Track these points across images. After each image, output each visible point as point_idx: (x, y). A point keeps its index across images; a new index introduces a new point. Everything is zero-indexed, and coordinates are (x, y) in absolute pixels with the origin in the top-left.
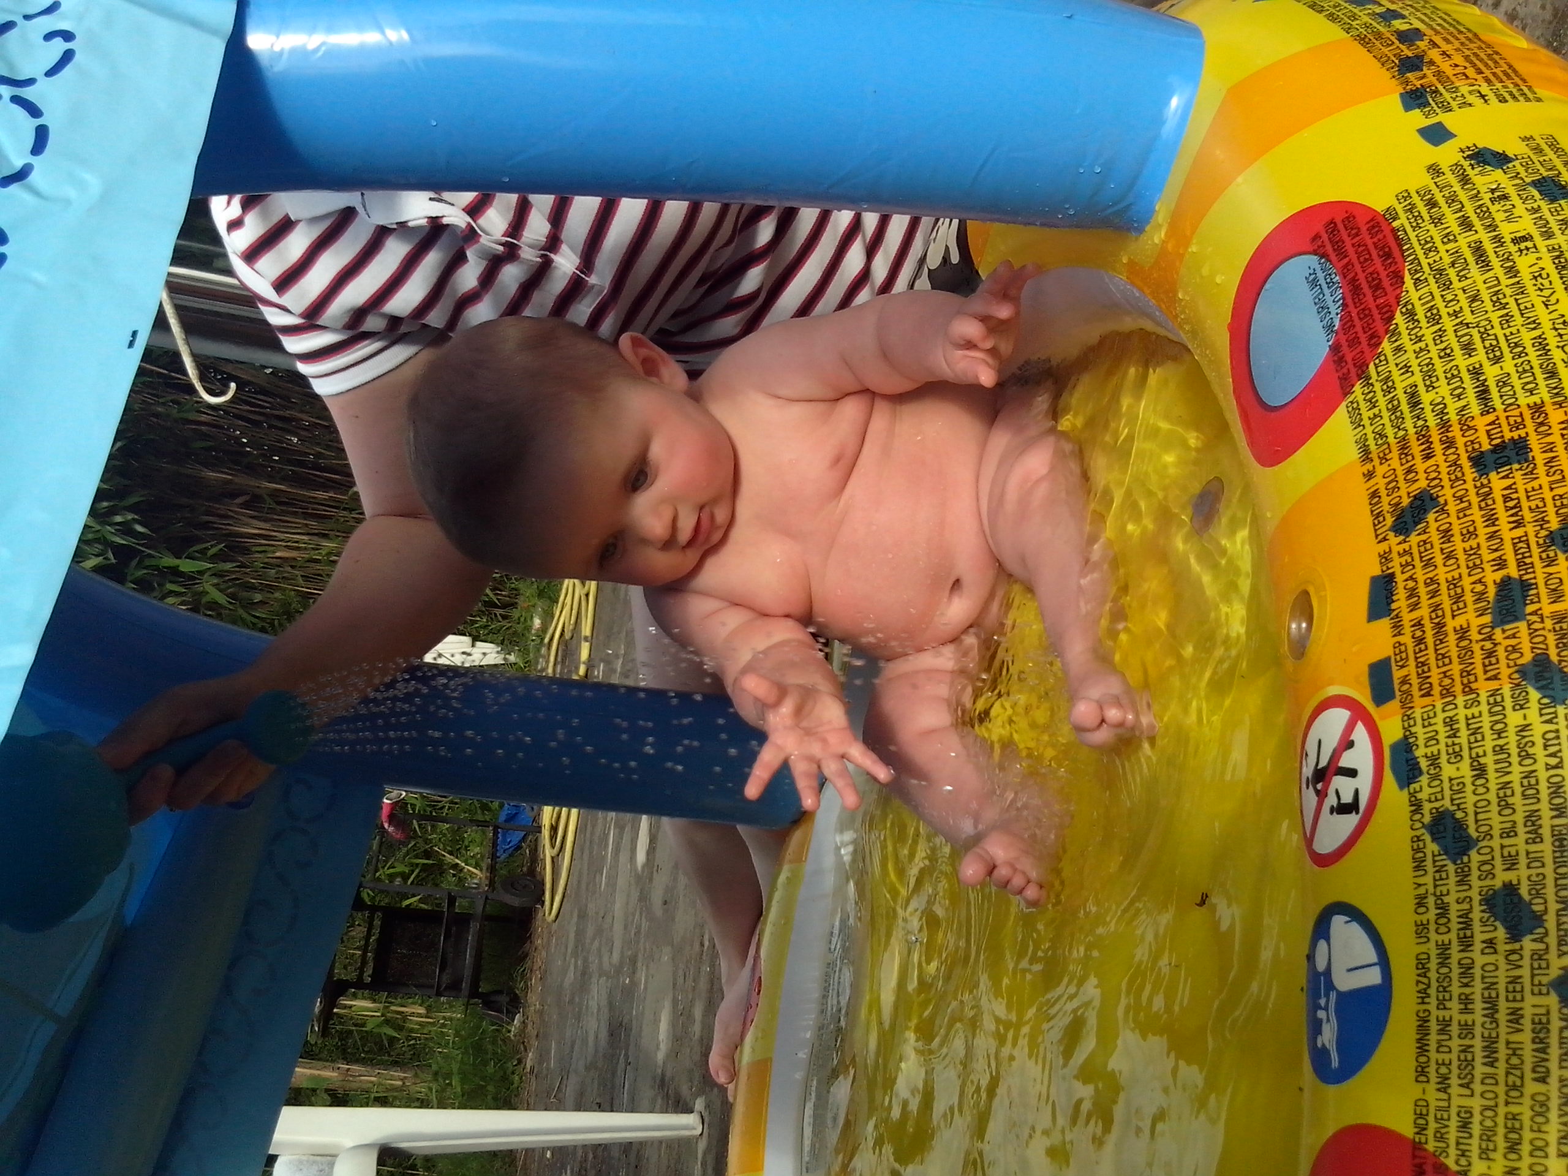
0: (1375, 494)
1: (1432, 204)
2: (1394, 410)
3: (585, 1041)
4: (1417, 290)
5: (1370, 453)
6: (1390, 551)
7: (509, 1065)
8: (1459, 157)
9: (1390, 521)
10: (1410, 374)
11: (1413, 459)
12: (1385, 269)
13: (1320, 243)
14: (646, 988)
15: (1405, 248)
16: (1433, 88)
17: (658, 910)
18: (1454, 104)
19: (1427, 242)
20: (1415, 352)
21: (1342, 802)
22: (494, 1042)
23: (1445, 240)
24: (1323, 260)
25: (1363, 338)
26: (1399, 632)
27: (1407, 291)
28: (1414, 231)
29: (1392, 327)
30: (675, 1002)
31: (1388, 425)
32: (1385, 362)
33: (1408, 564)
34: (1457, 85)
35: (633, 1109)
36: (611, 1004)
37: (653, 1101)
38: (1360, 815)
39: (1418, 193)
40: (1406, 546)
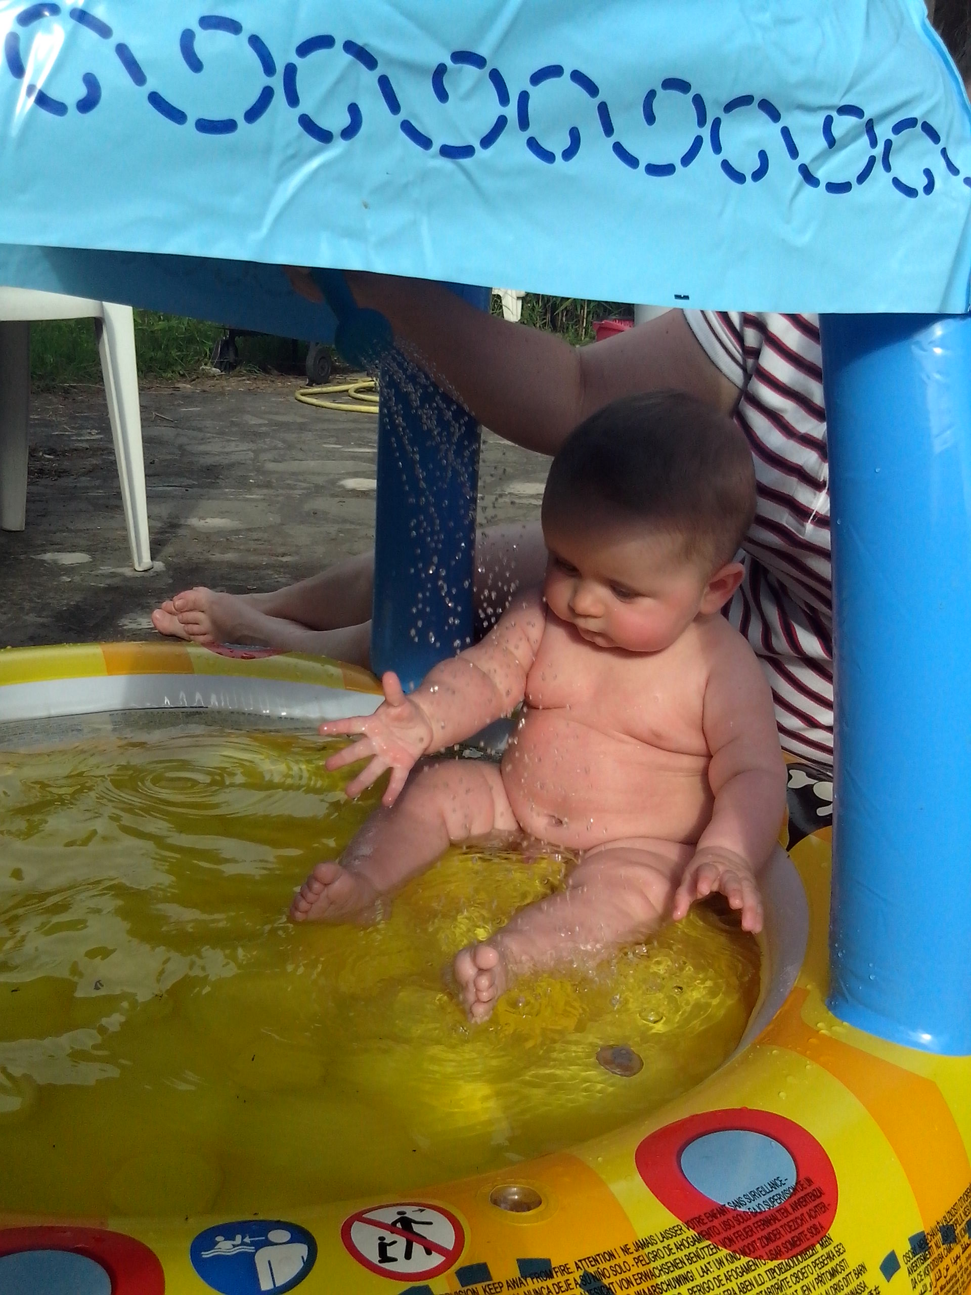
0: (611, 1255)
1: (833, 1273)
2: (675, 1265)
3: (203, 441)
4: (766, 1272)
5: (643, 1249)
6: (569, 1273)
7: (179, 368)
8: (871, 1287)
9: (592, 1270)
10: (702, 1274)
11: (638, 1284)
12: (782, 1244)
13: (805, 1186)
14: (247, 500)
15: (799, 1257)
16: (928, 1256)
17: (309, 506)
18: (915, 1275)
19: (803, 1274)
20: (718, 1276)
21: (388, 1247)
22: (197, 353)
23: (805, 1288)
24: (791, 1191)
25: (730, 1233)
26: (510, 1286)
27: (765, 1264)
28: (812, 1262)
29: (737, 1255)
30: (236, 532)
31: (664, 1261)
32: (711, 1253)
33: (560, 1288)
34: (932, 1274)
35: (149, 497)
36: (232, 466)
37: (159, 518)
38: (379, 1264)
39: (843, 1260)
40: (573, 1285)
